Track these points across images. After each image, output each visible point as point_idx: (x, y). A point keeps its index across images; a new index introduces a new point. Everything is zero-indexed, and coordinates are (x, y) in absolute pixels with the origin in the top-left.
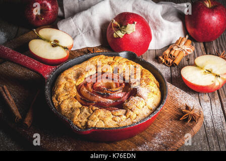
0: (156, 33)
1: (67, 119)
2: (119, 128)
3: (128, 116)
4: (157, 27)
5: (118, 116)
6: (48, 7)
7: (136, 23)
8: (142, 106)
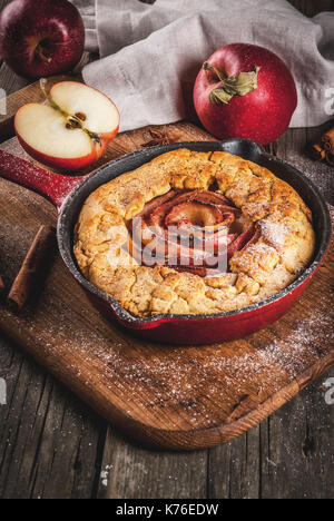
0: (308, 90)
1: (108, 295)
2: (219, 314)
3: (241, 289)
4: (310, 75)
5: (219, 288)
6: (61, 33)
7: (258, 69)
8: (271, 265)
